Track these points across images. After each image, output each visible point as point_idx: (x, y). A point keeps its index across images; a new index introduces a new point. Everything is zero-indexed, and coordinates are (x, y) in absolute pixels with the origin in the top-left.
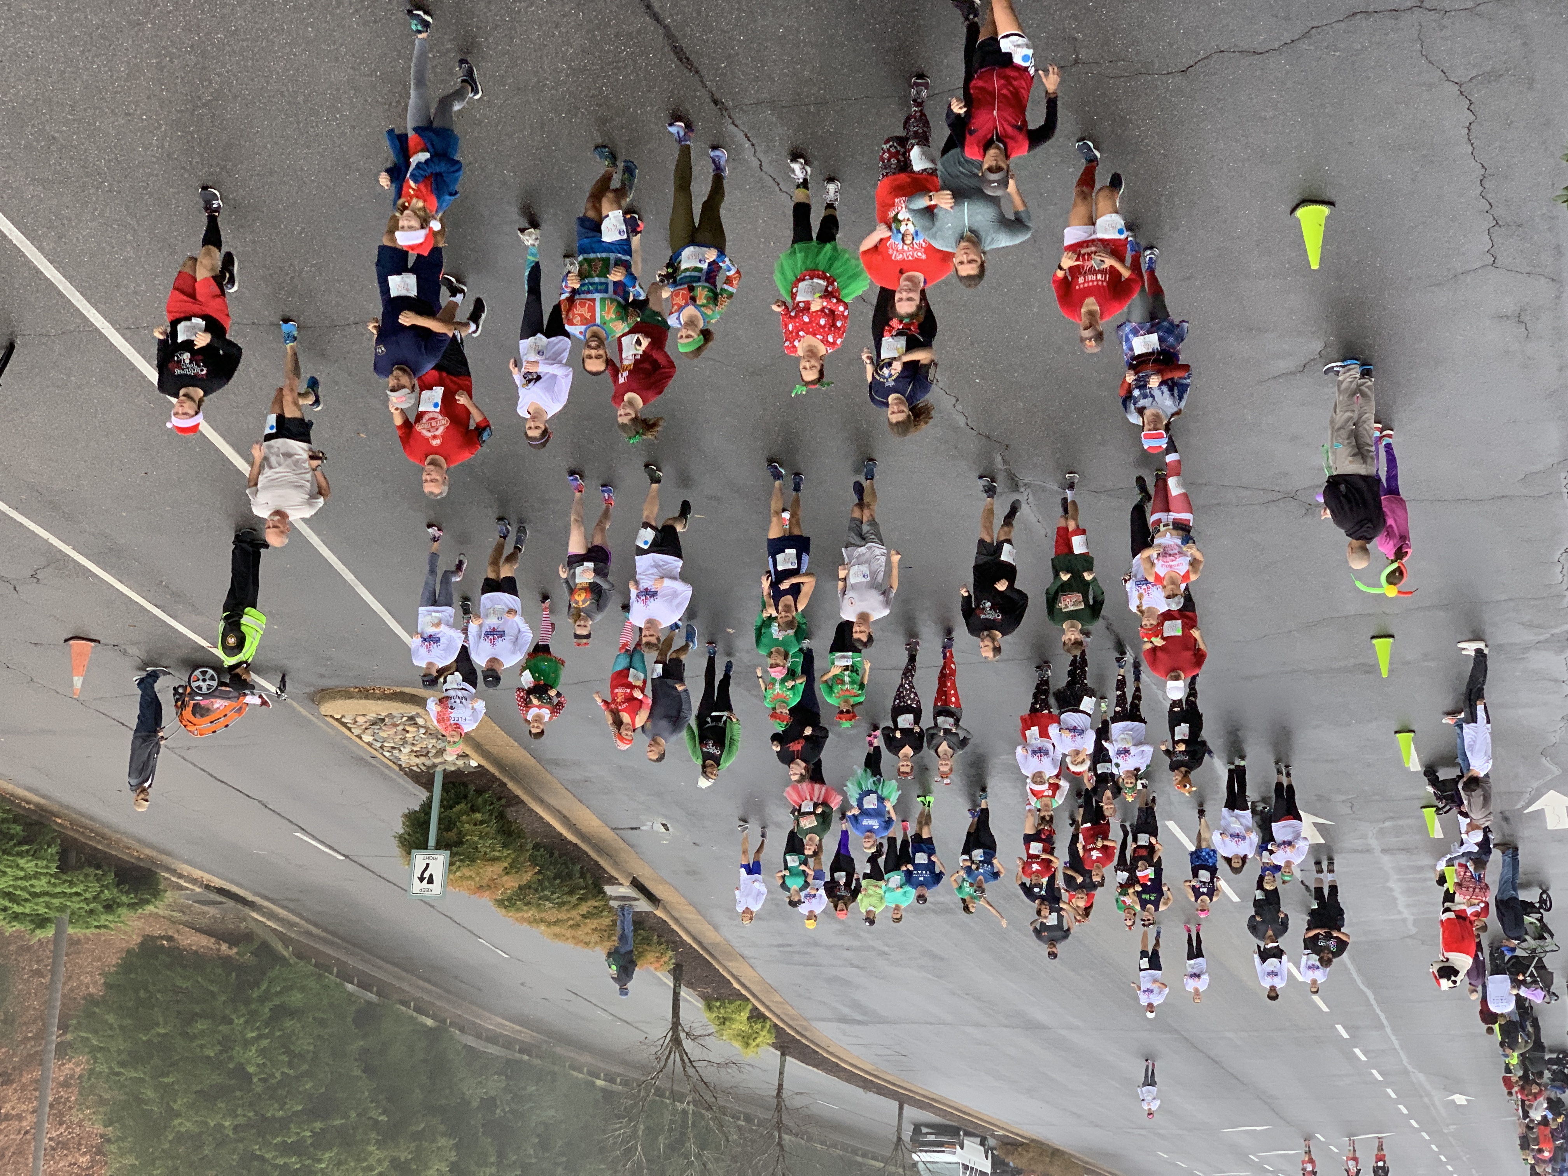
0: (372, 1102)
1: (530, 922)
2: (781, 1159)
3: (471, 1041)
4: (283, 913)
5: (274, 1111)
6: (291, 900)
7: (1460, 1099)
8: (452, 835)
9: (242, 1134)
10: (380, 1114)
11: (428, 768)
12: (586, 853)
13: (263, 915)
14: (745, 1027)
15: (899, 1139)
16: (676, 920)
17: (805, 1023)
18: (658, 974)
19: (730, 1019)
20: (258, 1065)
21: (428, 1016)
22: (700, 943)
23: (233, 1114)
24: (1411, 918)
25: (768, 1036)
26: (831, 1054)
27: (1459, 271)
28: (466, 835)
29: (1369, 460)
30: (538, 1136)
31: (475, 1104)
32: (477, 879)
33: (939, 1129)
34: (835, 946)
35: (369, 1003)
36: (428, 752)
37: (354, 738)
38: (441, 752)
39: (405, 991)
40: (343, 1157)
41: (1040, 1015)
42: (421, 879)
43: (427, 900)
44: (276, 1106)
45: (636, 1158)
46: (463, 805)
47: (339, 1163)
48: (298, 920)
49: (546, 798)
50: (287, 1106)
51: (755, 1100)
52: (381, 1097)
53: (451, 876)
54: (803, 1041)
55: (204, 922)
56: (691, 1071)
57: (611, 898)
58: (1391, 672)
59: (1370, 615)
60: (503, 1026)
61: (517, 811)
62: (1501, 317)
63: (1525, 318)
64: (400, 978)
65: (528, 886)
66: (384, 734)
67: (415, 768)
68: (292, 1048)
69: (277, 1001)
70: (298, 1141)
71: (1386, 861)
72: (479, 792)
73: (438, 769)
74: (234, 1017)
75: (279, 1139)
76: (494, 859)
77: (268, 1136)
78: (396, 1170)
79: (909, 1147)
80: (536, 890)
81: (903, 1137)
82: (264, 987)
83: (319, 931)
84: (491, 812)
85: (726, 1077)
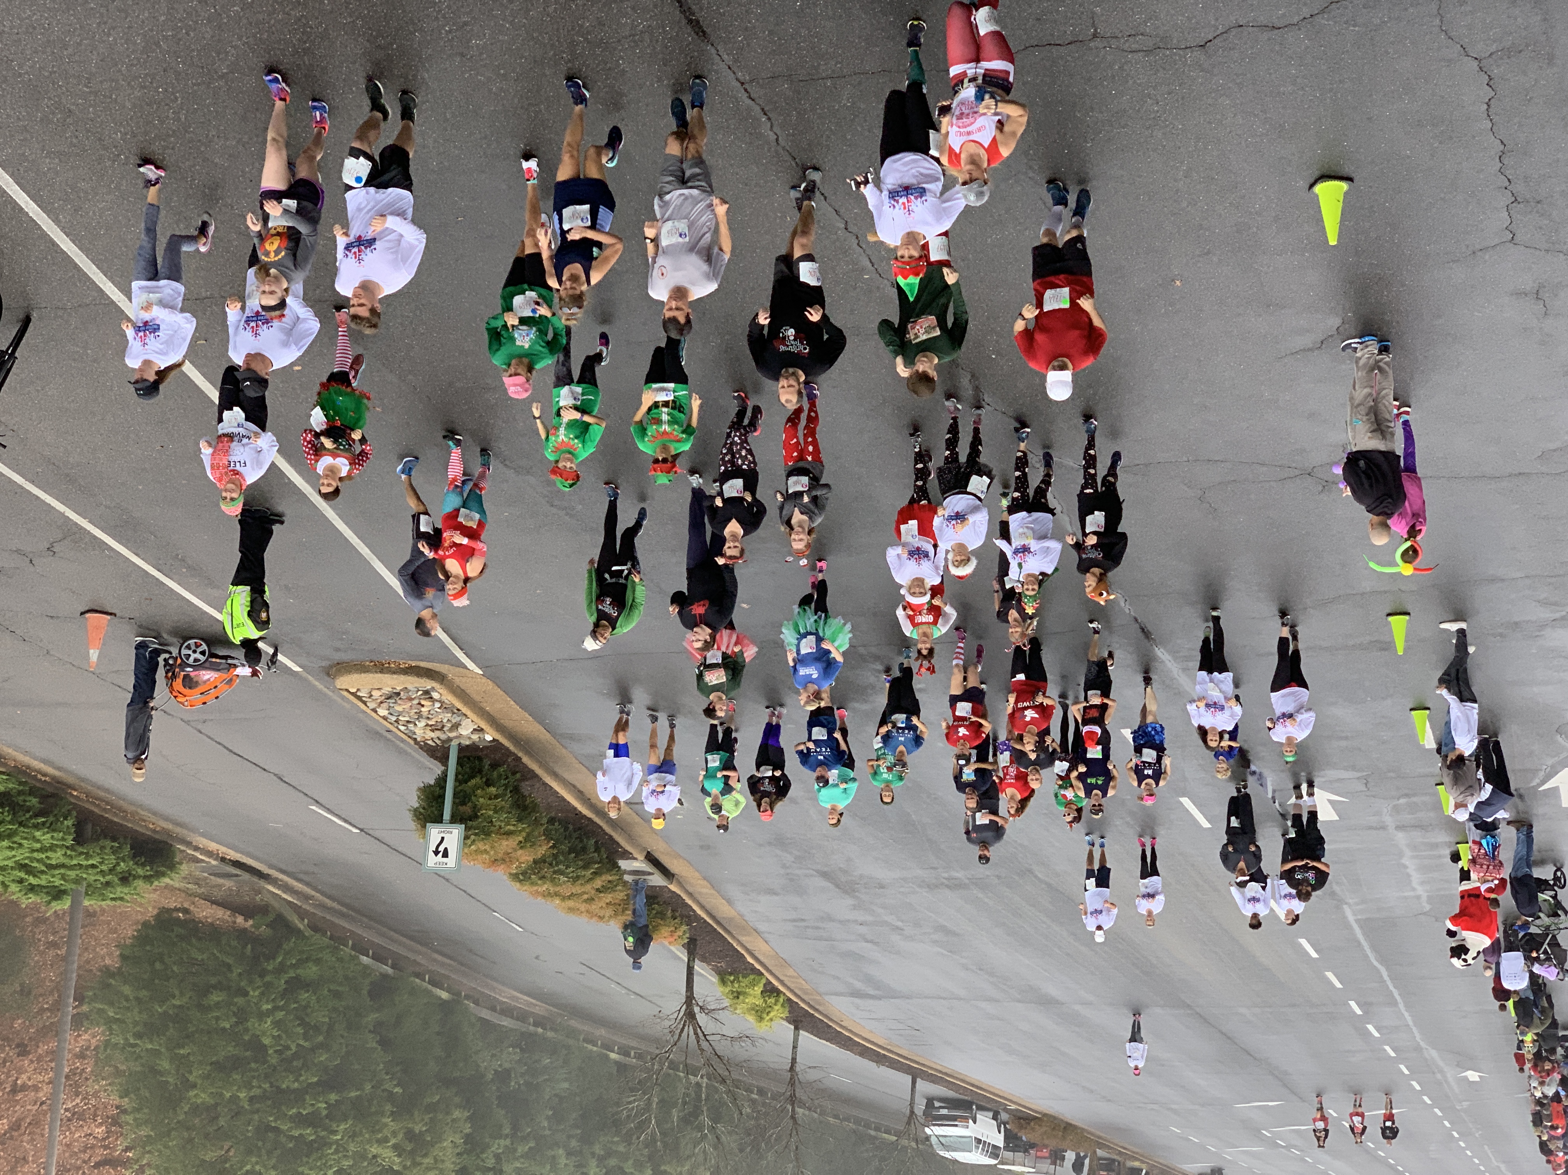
0: (387, 1074)
1: (544, 896)
2: (794, 1132)
3: (485, 1014)
4: (298, 886)
5: (288, 1083)
6: (306, 873)
7: (1473, 1076)
8: (467, 809)
9: (257, 1106)
10: (396, 1086)
11: (443, 742)
12: (601, 827)
13: (279, 888)
14: (759, 1002)
15: (912, 1112)
16: (690, 895)
17: (818, 998)
18: (673, 948)
19: (745, 993)
20: (273, 1037)
21: (442, 989)
22: (714, 918)
23: (249, 1086)
24: (1424, 896)
25: (781, 1010)
26: (844, 1028)
27: (1478, 247)
28: (479, 810)
29: (1388, 436)
30: (551, 1108)
31: (490, 1076)
32: (492, 853)
33: (951, 1103)
34: (848, 921)
35: (385, 976)
36: (443, 726)
37: (369, 711)
38: (456, 726)
39: (419, 964)
40: (357, 1129)
41: (1052, 990)
42: (436, 853)
43: (442, 874)
44: (291, 1078)
45: (649, 1131)
46: (478, 779)
47: (354, 1135)
48: (313, 893)
49: (557, 769)
50: (302, 1078)
51: (767, 1073)
52: (396, 1069)
53: (466, 850)
54: (817, 1015)
55: (218, 894)
56: (704, 1044)
57: (625, 872)
58: (1406, 649)
59: (1385, 592)
60: (513, 998)
61: (532, 785)
62: (1521, 294)
63: (1546, 296)
64: (415, 951)
65: (543, 860)
66: (399, 708)
67: (430, 742)
68: (307, 1020)
69: (292, 974)
70: (313, 1113)
71: (1401, 838)
72: (494, 766)
73: (453, 743)
74: (249, 989)
75: (294, 1110)
76: (509, 833)
77: (284, 1108)
78: (410, 1142)
79: (922, 1121)
80: (551, 864)
81: (916, 1111)
82: (280, 959)
83: (335, 905)
84: (506, 786)
85: (741, 1051)
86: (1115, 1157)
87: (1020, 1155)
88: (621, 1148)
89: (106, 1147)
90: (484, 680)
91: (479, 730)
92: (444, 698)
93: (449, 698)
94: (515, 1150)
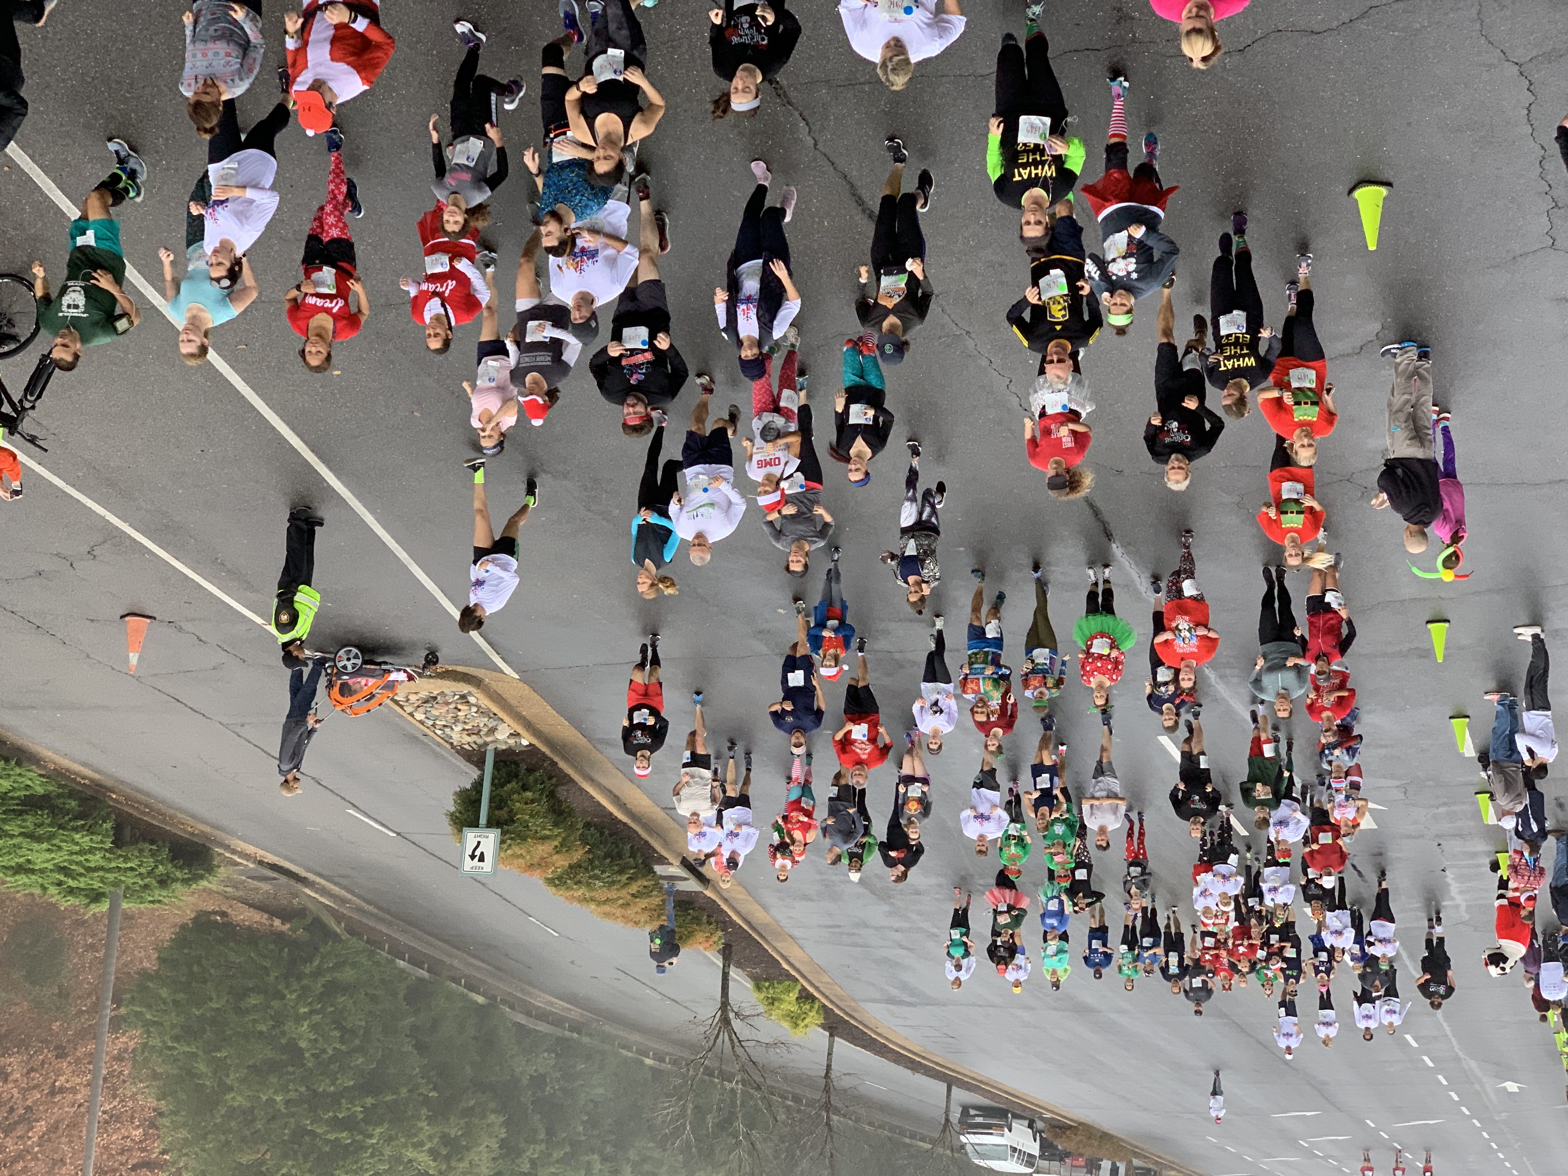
0: (423, 1077)
1: (579, 901)
2: (829, 1139)
3: (521, 1018)
4: (336, 889)
5: (324, 1086)
6: (341, 876)
7: (1512, 1087)
8: (503, 814)
9: (293, 1109)
10: (431, 1090)
11: (480, 746)
12: (637, 833)
13: (316, 891)
14: (794, 1008)
15: (947, 1120)
16: (726, 900)
17: (853, 1004)
18: (708, 954)
19: (779, 1000)
20: (310, 1041)
21: (478, 993)
22: (749, 923)
23: (285, 1089)
24: (1464, 905)
25: (816, 1016)
26: (879, 1034)
27: (1518, 252)
28: (516, 814)
29: (1427, 444)
30: (588, 1113)
31: (525, 1081)
32: (528, 857)
33: (986, 1111)
34: (884, 927)
35: (420, 980)
36: (480, 731)
37: (406, 715)
38: (492, 731)
39: (455, 968)
40: (393, 1133)
41: (1088, 999)
42: (473, 857)
43: (479, 878)
44: (328, 1081)
45: (684, 1137)
46: (514, 783)
47: (390, 1139)
48: (349, 896)
49: (592, 774)
50: (338, 1082)
51: (802, 1080)
52: (432, 1073)
53: (502, 855)
54: (852, 1022)
55: (257, 898)
56: (740, 1051)
57: (661, 877)
58: (1445, 657)
59: (1425, 599)
60: (552, 1004)
61: (567, 791)
62: (1560, 300)
64: (450, 955)
65: (578, 865)
66: (435, 712)
67: (466, 747)
68: (344, 1023)
69: (328, 978)
70: (349, 1116)
72: (530, 770)
73: (489, 748)
74: (286, 992)
75: (331, 1114)
76: (545, 838)
77: (320, 1112)
78: (446, 1146)
79: (957, 1129)
80: (586, 869)
81: (951, 1119)
82: (316, 963)
83: (371, 908)
84: (542, 790)
85: (774, 1057)
86: (1151, 1166)
87: (1055, 1164)
88: (657, 1154)
89: (143, 1150)
90: (521, 684)
91: (515, 735)
92: (480, 702)
93: (485, 702)
94: (550, 1155)
